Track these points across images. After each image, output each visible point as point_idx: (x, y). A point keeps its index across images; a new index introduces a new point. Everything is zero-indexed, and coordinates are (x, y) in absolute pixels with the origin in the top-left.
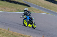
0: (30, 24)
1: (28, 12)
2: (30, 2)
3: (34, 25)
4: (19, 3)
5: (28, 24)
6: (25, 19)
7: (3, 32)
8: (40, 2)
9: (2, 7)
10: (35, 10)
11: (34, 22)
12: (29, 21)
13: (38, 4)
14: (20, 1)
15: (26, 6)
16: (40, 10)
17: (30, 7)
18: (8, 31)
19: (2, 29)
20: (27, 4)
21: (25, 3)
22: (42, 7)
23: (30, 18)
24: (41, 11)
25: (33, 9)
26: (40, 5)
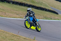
0: (33, 26)
2: (58, 9)
4: (46, 10)
5: (31, 26)
14: (47, 8)
15: (54, 13)
17: (58, 14)
20: (55, 11)
21: (53, 10)
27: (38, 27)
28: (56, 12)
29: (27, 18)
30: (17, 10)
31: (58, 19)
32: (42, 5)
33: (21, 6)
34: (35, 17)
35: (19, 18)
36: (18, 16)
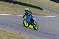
1: (29, 12)
2: (43, 5)
3: (36, 26)
4: (31, 6)
5: (29, 25)
6: (26, 19)
7: (15, 36)
8: (53, 5)
9: (13, 10)
10: (48, 13)
11: (35, 23)
12: (30, 21)
13: (50, 7)
14: (32, 4)
15: (39, 9)
16: (52, 13)
17: (43, 10)
18: (19, 35)
19: (13, 33)
20: (39, 7)
21: (38, 6)
22: (55, 10)
23: (31, 18)
24: (54, 14)
25: (46, 12)
26: (53, 8)
27: (35, 26)
28: (41, 8)
29: (25, 17)
30: (3, 7)
31: (43, 15)
32: (27, 1)
33: (7, 2)
34: (32, 16)
35: (5, 14)
36: (4, 12)
